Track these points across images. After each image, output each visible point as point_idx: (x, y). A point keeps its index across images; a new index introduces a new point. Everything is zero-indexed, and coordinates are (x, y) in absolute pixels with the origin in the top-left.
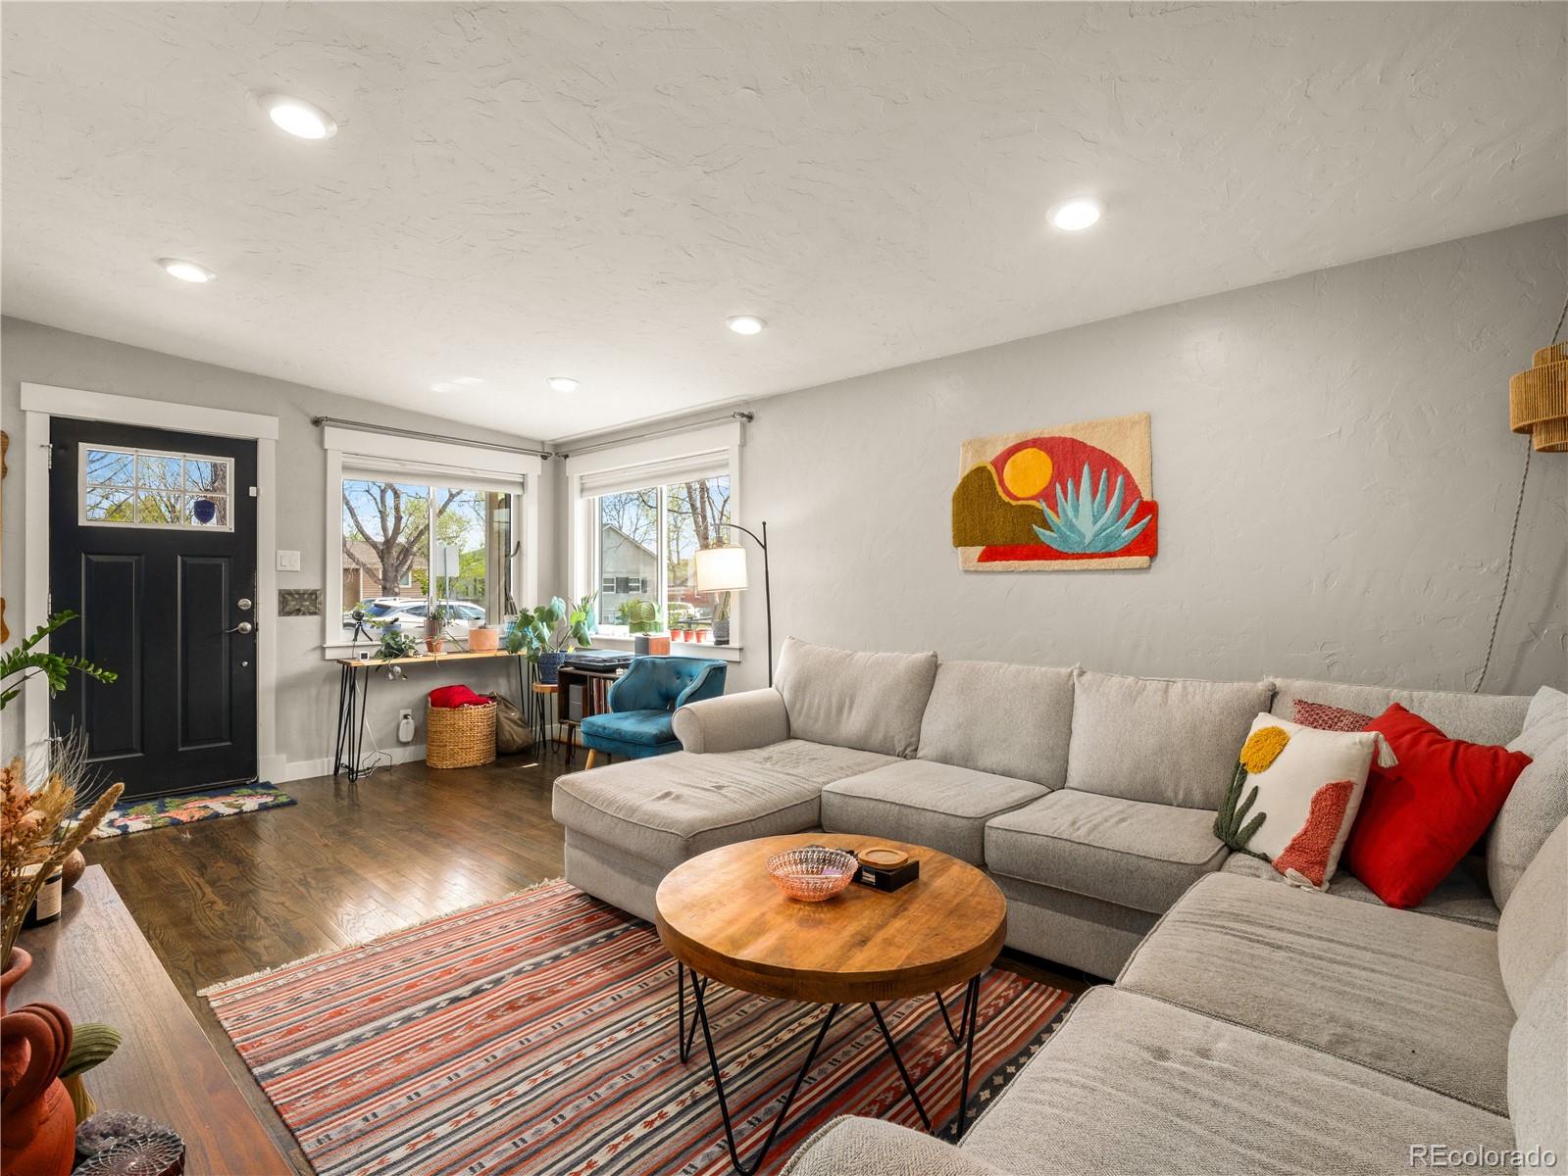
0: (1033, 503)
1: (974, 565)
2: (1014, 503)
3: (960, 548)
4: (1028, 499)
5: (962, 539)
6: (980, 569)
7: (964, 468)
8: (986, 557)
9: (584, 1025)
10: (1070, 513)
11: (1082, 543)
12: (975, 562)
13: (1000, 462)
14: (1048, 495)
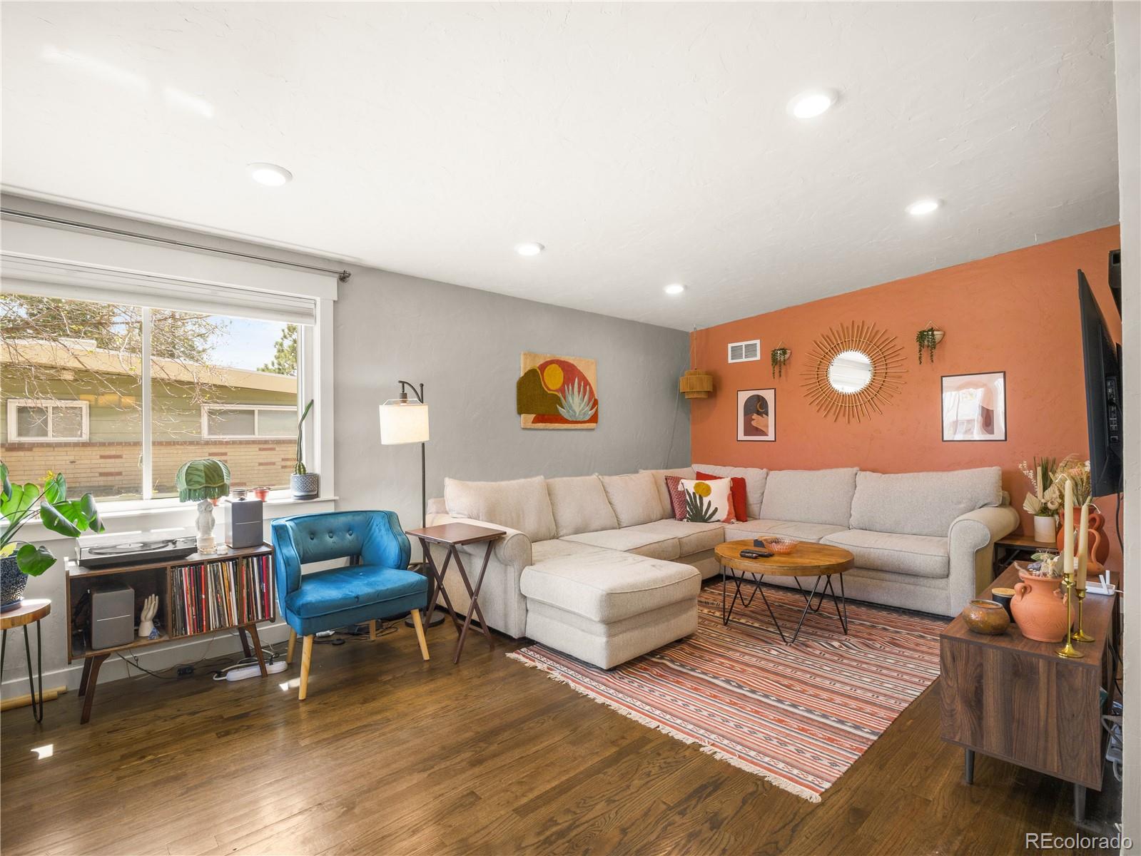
0: (556, 393)
1: (530, 425)
2: (549, 392)
3: (522, 415)
4: (554, 391)
5: (522, 409)
6: (533, 427)
7: (525, 368)
8: (535, 421)
9: (781, 664)
10: (571, 401)
11: (575, 416)
12: (530, 424)
13: (543, 367)
14: (562, 390)
